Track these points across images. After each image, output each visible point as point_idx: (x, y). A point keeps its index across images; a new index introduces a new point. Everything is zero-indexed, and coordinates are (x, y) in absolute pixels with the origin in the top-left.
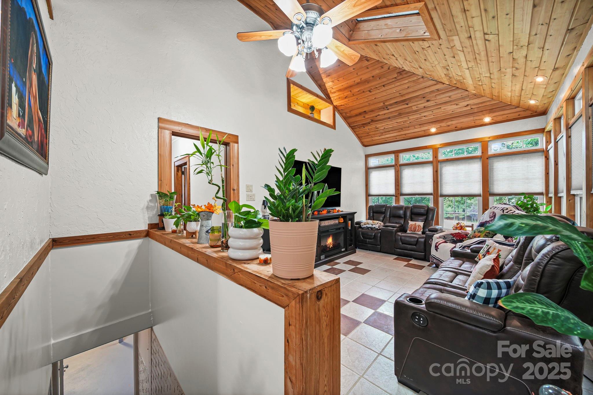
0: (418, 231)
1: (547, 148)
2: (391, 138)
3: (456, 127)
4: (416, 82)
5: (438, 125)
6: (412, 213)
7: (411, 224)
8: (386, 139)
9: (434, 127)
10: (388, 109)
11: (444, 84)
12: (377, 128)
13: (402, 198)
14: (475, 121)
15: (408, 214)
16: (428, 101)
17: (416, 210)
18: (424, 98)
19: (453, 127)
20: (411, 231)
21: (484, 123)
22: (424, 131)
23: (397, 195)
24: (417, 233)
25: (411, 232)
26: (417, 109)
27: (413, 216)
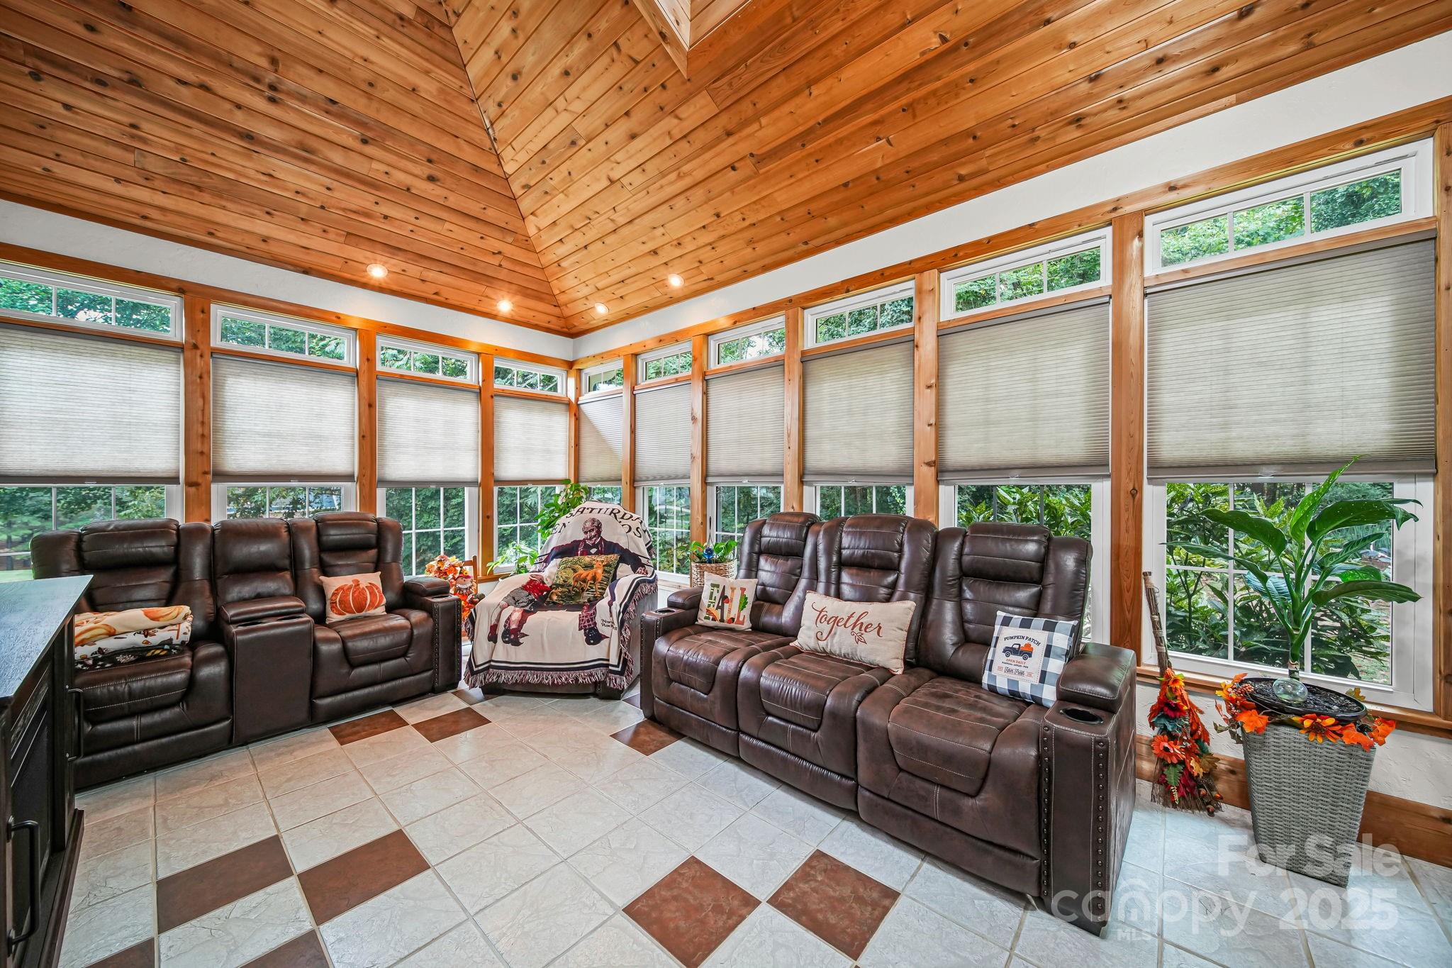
0: (373, 606)
1: (577, 400)
2: (187, 222)
3: (436, 294)
4: (448, 98)
5: (398, 263)
6: (324, 547)
7: (341, 588)
8: (154, 214)
9: (384, 263)
10: (272, 100)
11: (500, 164)
12: (133, 137)
13: (218, 491)
14: (482, 298)
15: (307, 550)
16: (431, 179)
17: (334, 535)
18: (430, 161)
19: (428, 290)
20: (346, 608)
21: (494, 313)
22: (346, 261)
23: (200, 481)
24: (372, 612)
25: (348, 616)
26: (385, 178)
27: (327, 558)
